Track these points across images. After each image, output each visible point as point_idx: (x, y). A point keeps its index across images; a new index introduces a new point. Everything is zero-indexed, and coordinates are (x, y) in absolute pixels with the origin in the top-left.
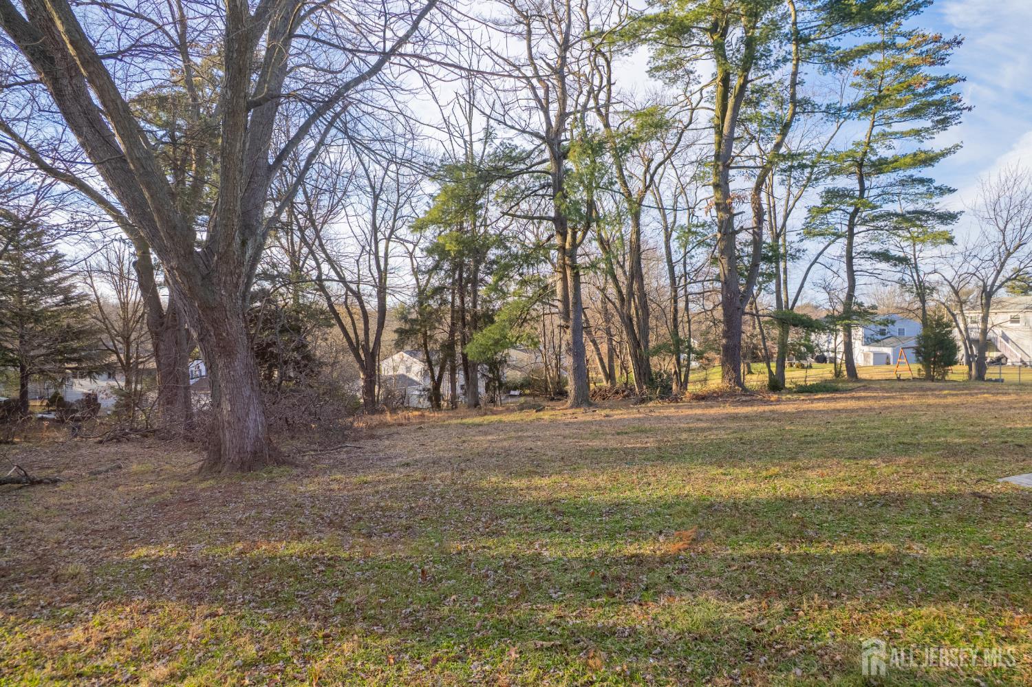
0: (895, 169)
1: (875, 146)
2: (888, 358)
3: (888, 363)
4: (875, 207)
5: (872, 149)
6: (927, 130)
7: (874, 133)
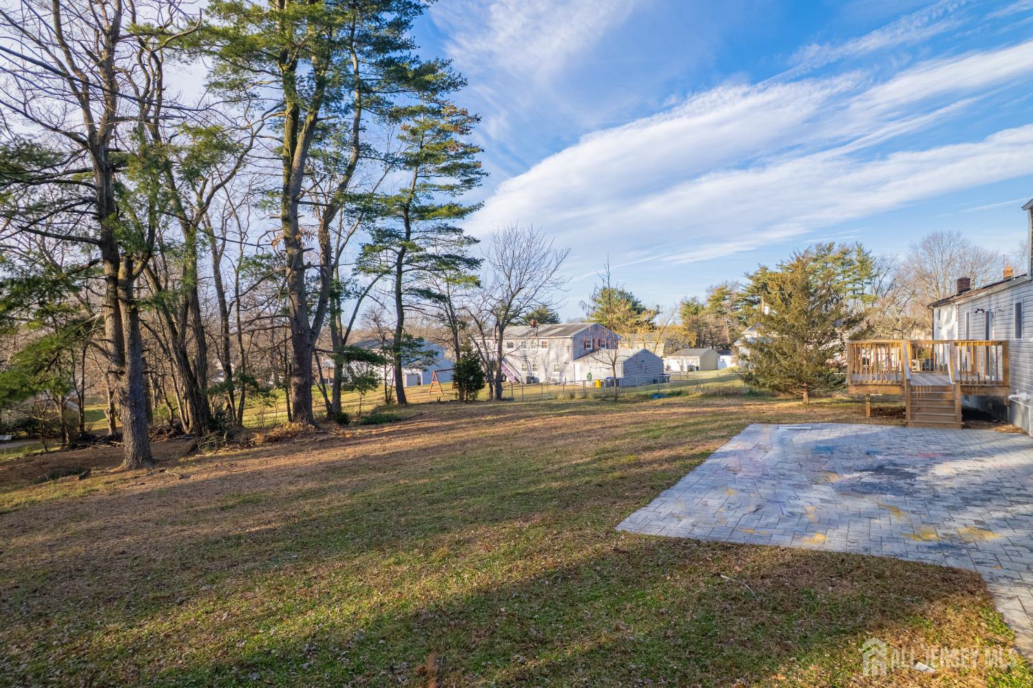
0: (433, 218)
1: (418, 195)
2: (419, 378)
3: (419, 384)
4: (421, 250)
5: (415, 196)
6: (457, 187)
7: (417, 183)
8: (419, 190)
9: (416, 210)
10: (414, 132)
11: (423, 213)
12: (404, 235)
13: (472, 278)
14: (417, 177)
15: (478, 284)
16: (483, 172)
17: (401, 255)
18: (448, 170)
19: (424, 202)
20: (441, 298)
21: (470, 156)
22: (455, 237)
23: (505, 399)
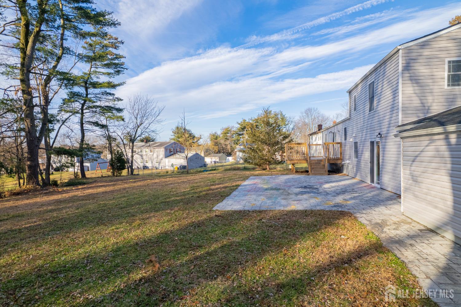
3: (88, 170)
5: (91, 77)
6: (112, 74)
7: (92, 70)
8: (93, 74)
9: (91, 83)
10: (91, 45)
11: (95, 85)
12: (85, 95)
13: (121, 117)
14: (92, 67)
15: (123, 120)
16: (125, 68)
17: (83, 105)
18: (108, 66)
19: (95, 80)
20: (103, 126)
21: (119, 60)
22: (111, 97)
23: (135, 175)
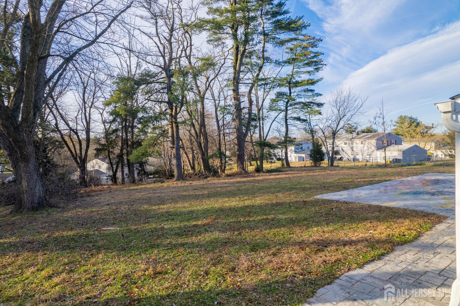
0: (301, 86)
1: (294, 76)
2: (303, 158)
3: (304, 161)
4: (294, 100)
5: (293, 77)
6: (312, 71)
7: (294, 71)
8: (295, 74)
9: (294, 83)
10: (291, 49)
11: (297, 84)
12: (288, 94)
13: (318, 111)
14: (294, 68)
15: (320, 114)
16: (324, 64)
17: (287, 102)
18: (308, 64)
19: (297, 79)
20: (305, 121)
21: (317, 57)
23: (335, 166)
